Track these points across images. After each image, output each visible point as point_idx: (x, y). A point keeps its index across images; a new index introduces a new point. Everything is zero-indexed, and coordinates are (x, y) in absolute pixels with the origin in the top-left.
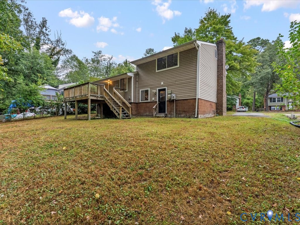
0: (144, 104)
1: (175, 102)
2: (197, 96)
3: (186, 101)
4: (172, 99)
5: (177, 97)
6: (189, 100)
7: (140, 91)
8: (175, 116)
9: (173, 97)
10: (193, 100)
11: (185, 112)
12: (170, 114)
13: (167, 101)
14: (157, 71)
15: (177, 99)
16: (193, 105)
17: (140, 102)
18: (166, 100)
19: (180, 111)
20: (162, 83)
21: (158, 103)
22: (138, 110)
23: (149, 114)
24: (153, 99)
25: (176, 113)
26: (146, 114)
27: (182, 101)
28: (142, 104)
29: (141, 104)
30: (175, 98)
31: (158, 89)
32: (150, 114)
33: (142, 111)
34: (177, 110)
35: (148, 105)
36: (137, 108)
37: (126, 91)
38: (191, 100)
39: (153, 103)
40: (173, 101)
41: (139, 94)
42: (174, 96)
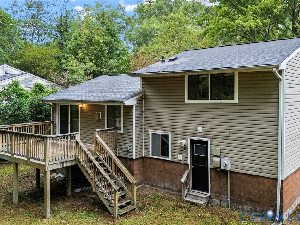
0: (159, 162)
1: (229, 176)
2: (279, 174)
3: (254, 179)
4: (222, 168)
5: (233, 166)
6: (260, 179)
7: (151, 133)
8: (229, 205)
9: (226, 165)
10: (270, 180)
11: (252, 201)
12: (217, 197)
13: (211, 168)
14: (187, 101)
15: (233, 170)
16: (271, 192)
17: (151, 156)
18: (209, 166)
19: (240, 197)
20: (200, 129)
21: (190, 168)
22: (146, 172)
23: (171, 187)
24: (180, 157)
25: (231, 199)
26: (163, 185)
27: (245, 176)
28: (156, 162)
29: (152, 161)
30: (228, 168)
31: (189, 138)
32: (174, 188)
33: (155, 177)
34: (233, 193)
35: (169, 167)
36: (144, 167)
37: (119, 132)
38: (266, 180)
39: (179, 165)
40: (225, 172)
41: (147, 138)
42: (227, 163)
